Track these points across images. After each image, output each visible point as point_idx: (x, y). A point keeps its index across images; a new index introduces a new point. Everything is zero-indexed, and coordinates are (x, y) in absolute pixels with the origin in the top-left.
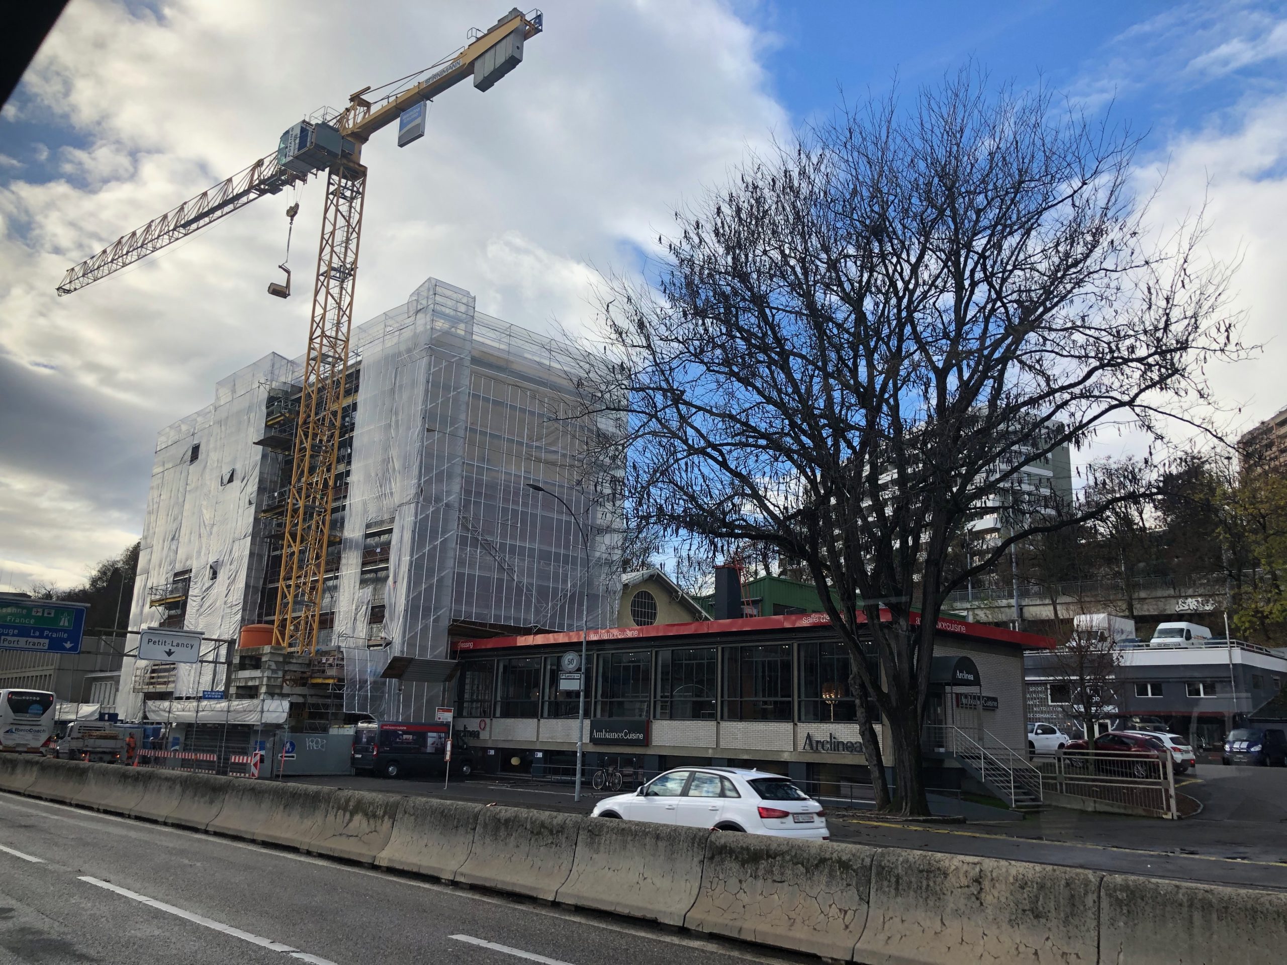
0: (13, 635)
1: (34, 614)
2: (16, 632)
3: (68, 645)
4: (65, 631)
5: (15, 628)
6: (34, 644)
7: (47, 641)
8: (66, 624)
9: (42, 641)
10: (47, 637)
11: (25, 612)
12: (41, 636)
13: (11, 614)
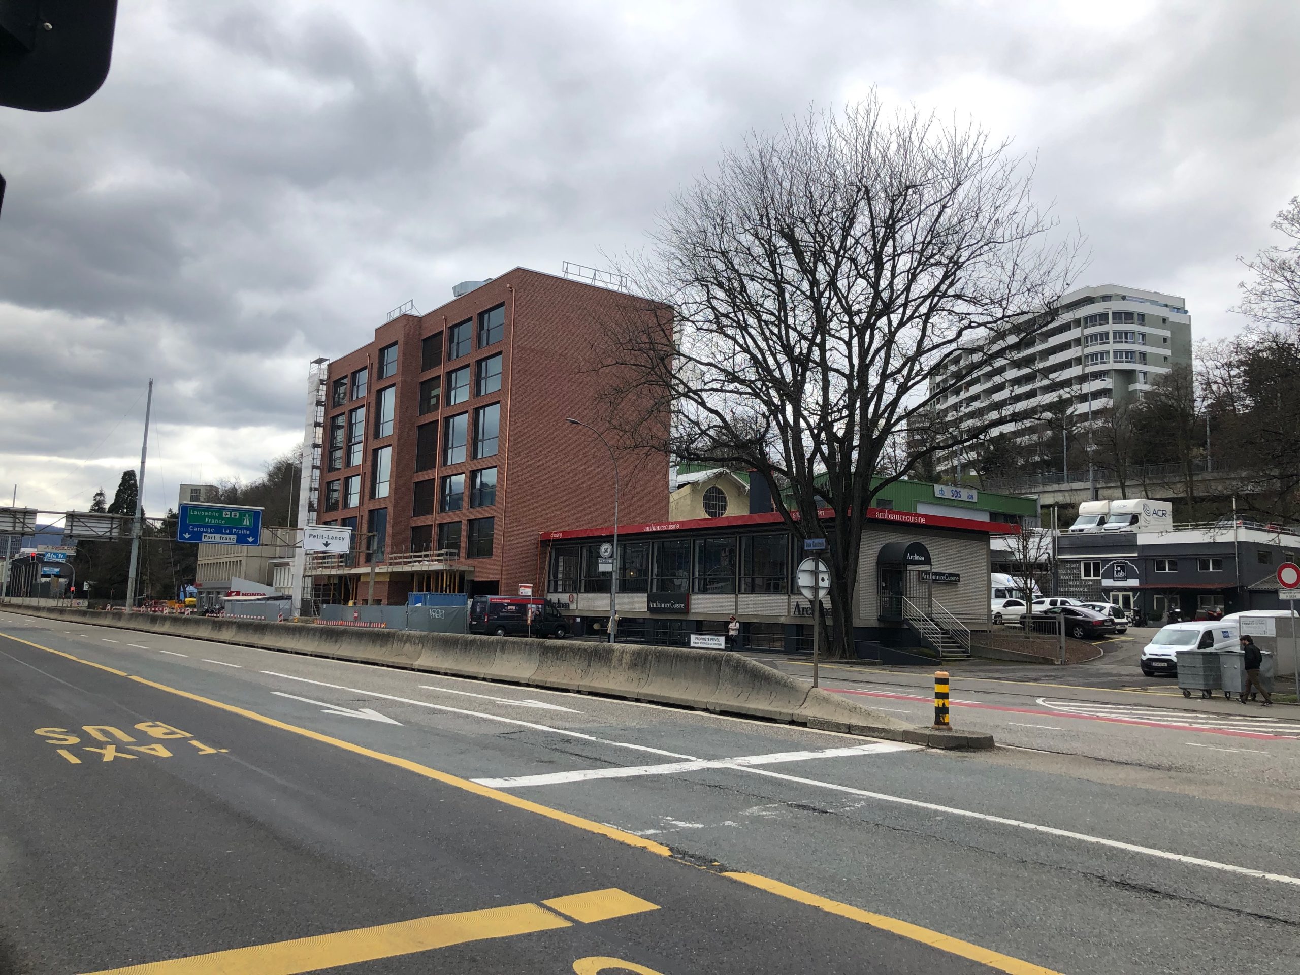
0: (211, 533)
1: (224, 516)
2: (212, 530)
3: (251, 539)
4: (248, 529)
5: (211, 527)
6: (226, 539)
7: (235, 537)
8: (248, 524)
9: (232, 536)
10: (234, 534)
11: (217, 514)
12: (231, 533)
13: (207, 516)
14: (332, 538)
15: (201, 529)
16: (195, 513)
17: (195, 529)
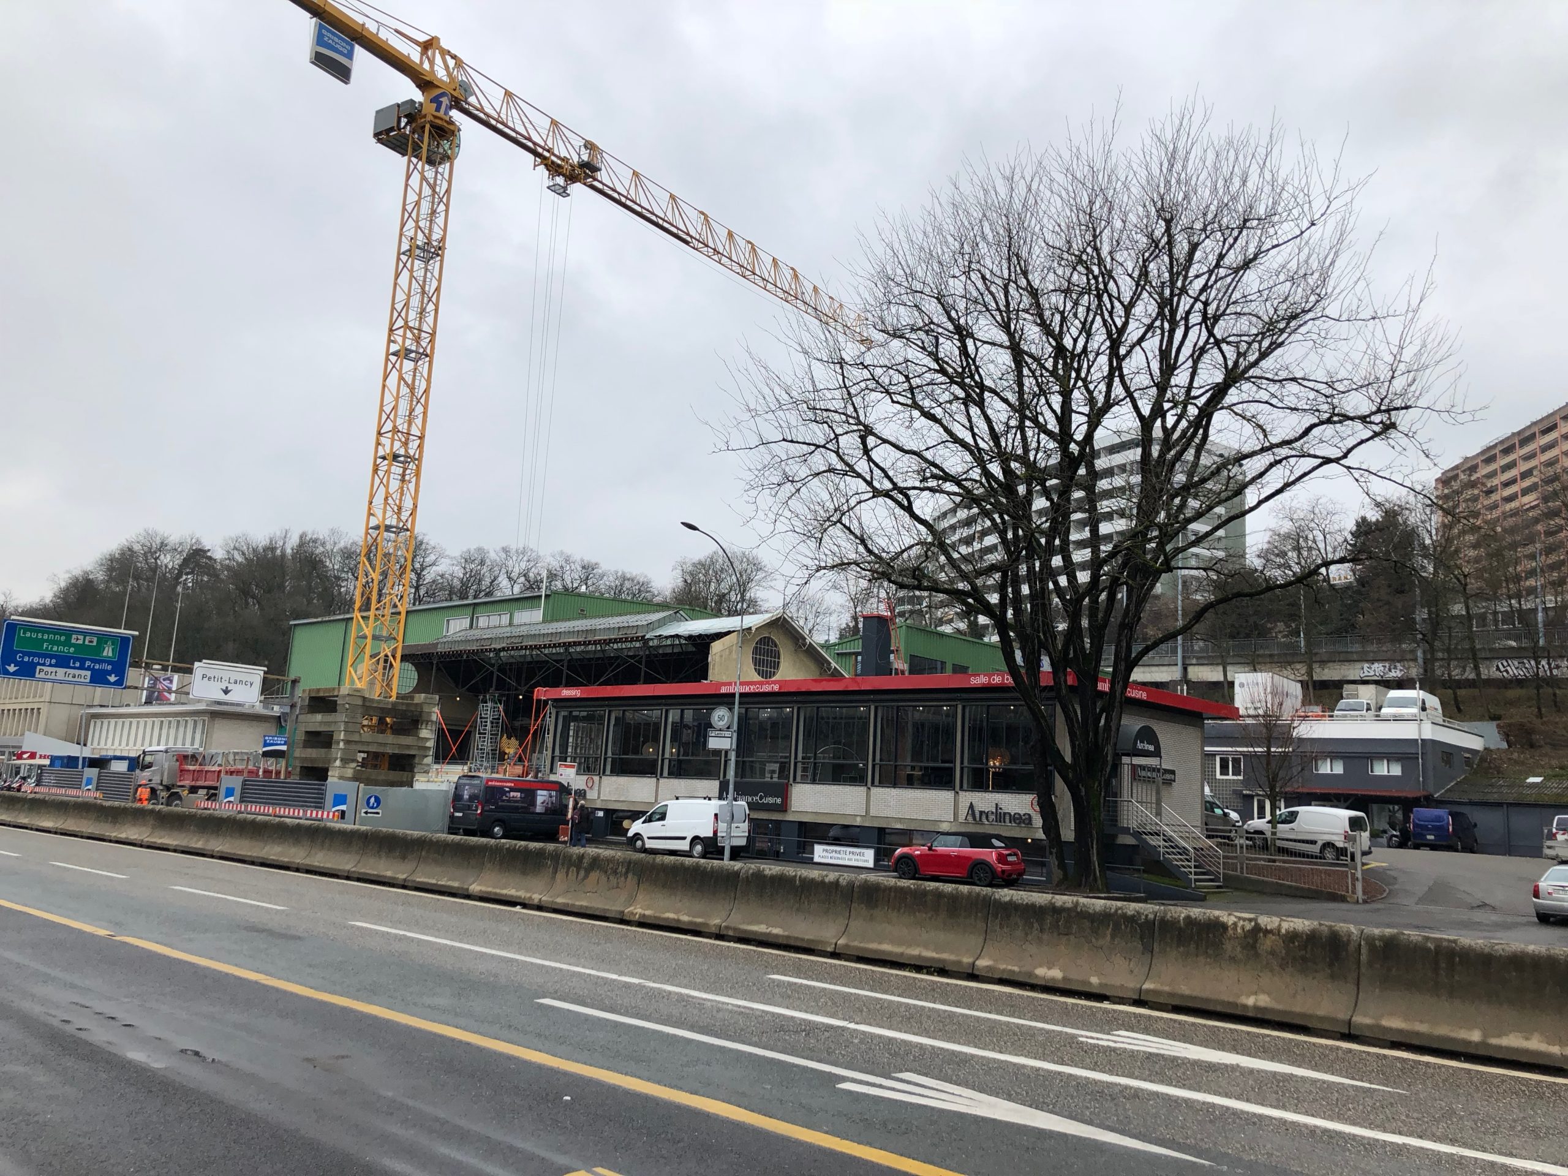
0: (51, 665)
1: (73, 641)
2: (54, 661)
3: (112, 678)
4: (109, 663)
5: (51, 657)
6: (74, 677)
7: (89, 673)
8: (110, 654)
9: (83, 673)
10: (88, 669)
11: (63, 638)
12: (81, 668)
13: (46, 641)
14: (236, 682)
15: (36, 660)
16: (28, 635)
17: (26, 659)
